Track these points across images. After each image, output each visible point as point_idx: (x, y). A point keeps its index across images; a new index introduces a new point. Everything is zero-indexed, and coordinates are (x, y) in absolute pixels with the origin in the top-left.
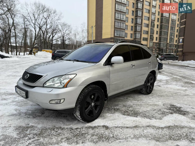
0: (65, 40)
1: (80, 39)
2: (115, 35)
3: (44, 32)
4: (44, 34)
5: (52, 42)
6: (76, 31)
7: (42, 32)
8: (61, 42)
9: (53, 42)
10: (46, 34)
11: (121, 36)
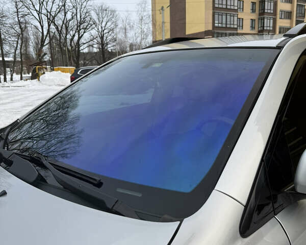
0: (107, 44)
1: (134, 38)
2: (216, 25)
3: (60, 28)
4: (60, 33)
5: (79, 50)
6: (128, 21)
7: (57, 28)
8: (99, 48)
9: (81, 48)
10: (64, 31)
11: (228, 26)
